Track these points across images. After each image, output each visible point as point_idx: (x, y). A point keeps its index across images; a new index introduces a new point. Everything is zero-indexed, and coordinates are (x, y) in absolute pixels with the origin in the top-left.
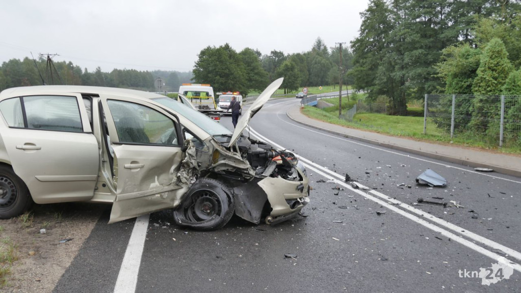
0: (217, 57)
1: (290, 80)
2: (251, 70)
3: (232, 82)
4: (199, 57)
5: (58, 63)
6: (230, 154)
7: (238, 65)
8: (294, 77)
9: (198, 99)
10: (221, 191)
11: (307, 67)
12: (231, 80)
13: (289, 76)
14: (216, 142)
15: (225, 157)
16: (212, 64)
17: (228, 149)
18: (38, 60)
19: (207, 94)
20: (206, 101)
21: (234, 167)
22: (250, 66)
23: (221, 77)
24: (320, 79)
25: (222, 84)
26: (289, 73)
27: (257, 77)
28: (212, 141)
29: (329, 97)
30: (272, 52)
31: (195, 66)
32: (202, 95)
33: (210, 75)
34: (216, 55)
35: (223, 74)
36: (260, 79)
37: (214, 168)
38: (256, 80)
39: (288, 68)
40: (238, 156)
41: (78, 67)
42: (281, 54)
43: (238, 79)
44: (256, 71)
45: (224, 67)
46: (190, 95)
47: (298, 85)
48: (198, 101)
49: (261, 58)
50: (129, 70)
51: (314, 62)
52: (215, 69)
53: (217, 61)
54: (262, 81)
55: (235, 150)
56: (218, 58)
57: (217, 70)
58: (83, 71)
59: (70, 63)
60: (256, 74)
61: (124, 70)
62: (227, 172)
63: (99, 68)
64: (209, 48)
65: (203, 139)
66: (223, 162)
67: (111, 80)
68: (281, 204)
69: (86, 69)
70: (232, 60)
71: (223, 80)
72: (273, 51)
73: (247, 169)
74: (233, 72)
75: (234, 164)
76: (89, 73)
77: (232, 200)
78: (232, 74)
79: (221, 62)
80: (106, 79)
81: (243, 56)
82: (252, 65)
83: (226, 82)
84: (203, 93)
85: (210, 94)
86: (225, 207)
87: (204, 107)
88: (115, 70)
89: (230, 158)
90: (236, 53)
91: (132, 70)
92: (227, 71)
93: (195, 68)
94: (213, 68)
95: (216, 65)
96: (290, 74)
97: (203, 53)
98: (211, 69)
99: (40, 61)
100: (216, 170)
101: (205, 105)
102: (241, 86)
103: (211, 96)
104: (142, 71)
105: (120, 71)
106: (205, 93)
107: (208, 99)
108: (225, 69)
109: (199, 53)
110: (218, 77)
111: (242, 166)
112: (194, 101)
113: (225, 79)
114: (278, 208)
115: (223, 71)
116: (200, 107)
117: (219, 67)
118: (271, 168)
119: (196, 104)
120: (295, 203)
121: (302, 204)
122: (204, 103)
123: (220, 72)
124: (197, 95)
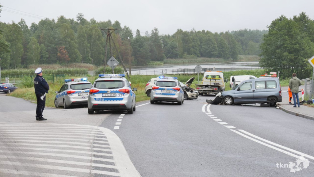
0: (286, 31)
16: (280, 39)
18: (76, 20)
19: (220, 77)
20: (219, 81)
25: (291, 60)
31: (265, 39)
32: (217, 77)
33: (278, 51)
35: (293, 50)
45: (294, 42)
46: (210, 77)
48: (214, 80)
50: (199, 32)
53: (286, 35)
56: (288, 32)
57: (285, 45)
58: (135, 36)
59: (117, 24)
61: (191, 32)
63: (156, 30)
67: (173, 47)
69: (138, 31)
71: (292, 56)
78: (303, 49)
79: (291, 36)
80: (164, 46)
83: (296, 59)
85: (221, 77)
87: (217, 84)
88: (179, 32)
94: (282, 44)
95: (285, 40)
97: (274, 24)
98: (279, 43)
99: (79, 22)
101: (218, 83)
103: (221, 78)
105: (185, 34)
106: (218, 76)
107: (220, 79)
108: (295, 44)
110: (286, 54)
112: (212, 80)
113: (295, 55)
114: (189, 97)
115: (293, 46)
116: (215, 84)
117: (288, 42)
118: (189, 91)
119: (212, 82)
120: (192, 96)
121: (194, 97)
122: (217, 81)
123: (289, 47)
124: (214, 77)
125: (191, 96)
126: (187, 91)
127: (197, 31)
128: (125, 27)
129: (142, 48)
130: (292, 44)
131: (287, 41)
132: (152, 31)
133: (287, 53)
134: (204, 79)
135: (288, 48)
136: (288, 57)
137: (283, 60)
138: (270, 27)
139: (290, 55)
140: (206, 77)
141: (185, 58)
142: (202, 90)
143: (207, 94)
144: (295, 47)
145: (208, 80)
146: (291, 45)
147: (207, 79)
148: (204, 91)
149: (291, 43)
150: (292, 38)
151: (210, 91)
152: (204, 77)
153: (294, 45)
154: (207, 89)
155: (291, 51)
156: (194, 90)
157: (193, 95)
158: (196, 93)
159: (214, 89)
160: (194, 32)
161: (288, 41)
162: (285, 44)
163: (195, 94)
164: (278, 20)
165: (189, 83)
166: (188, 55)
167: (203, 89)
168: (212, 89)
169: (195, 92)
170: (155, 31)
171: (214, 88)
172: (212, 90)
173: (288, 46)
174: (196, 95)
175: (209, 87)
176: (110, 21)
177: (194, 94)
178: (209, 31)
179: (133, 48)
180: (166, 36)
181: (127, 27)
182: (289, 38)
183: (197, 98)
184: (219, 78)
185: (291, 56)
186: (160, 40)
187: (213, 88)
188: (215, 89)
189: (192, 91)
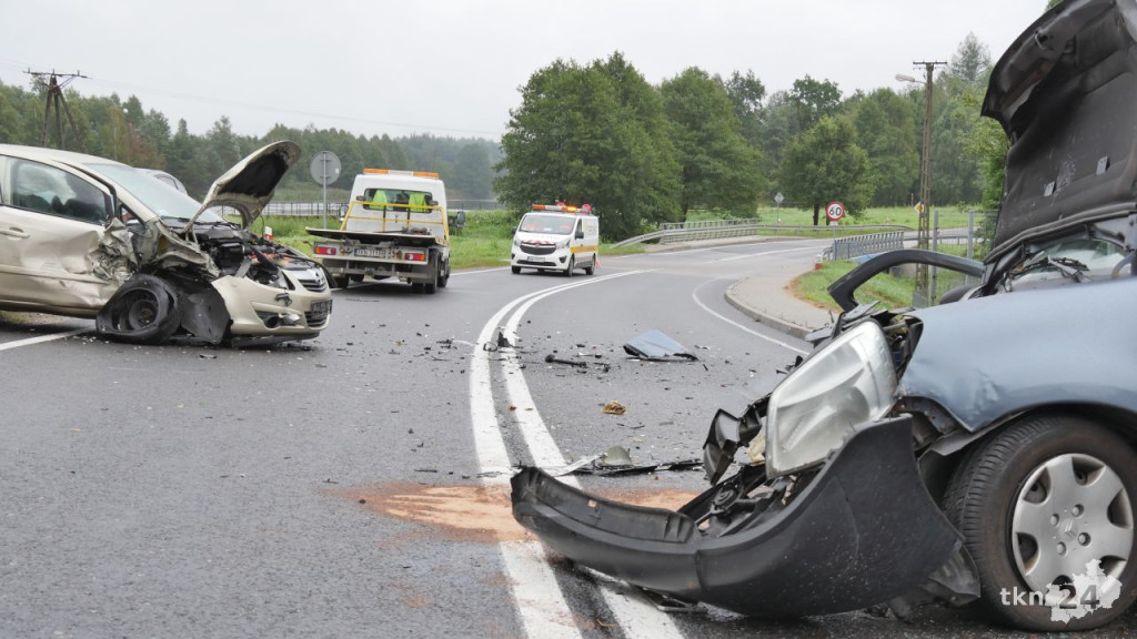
0: (577, 97)
1: (832, 180)
2: (701, 142)
3: (624, 179)
4: (525, 96)
5: (93, 99)
6: (182, 243)
7: (648, 127)
8: (847, 169)
9: (403, 209)
10: (162, 291)
11: (914, 137)
12: (621, 172)
13: (828, 167)
14: (165, 227)
15: (176, 247)
16: (559, 120)
17: (182, 236)
19: (428, 198)
20: (424, 217)
21: (186, 261)
22: (698, 129)
23: (587, 161)
24: (959, 181)
25: (590, 183)
26: (828, 157)
27: (719, 166)
28: (158, 224)
29: (955, 241)
30: (799, 84)
31: (512, 124)
33: (553, 154)
34: (573, 92)
35: (595, 153)
36: (730, 173)
37: (161, 261)
38: (715, 177)
39: (828, 140)
40: (195, 247)
41: (158, 116)
42: (829, 90)
43: (642, 170)
44: (717, 146)
45: (599, 131)
46: (381, 198)
47: (862, 198)
48: (403, 215)
49: (764, 102)
50: (324, 132)
51: (941, 120)
52: (570, 136)
53: (575, 109)
54: (734, 179)
55: (191, 239)
56: (583, 102)
57: (574, 139)
58: (174, 130)
60: (718, 155)
61: (307, 131)
62: (178, 268)
63: (225, 121)
64: (557, 69)
65: (145, 220)
66: (171, 253)
68: (246, 316)
69: (183, 124)
70: (628, 109)
71: (593, 172)
72: (802, 78)
73: (204, 265)
74: (626, 148)
75: (186, 257)
76: (192, 137)
77: (175, 305)
78: (624, 153)
79: (592, 114)
81: (677, 96)
82: (706, 126)
83: (602, 178)
84: (417, 195)
85: (434, 199)
86: (162, 313)
87: (415, 231)
89: (182, 249)
90: (647, 86)
91: (333, 130)
92: (607, 144)
93: (511, 130)
94: (564, 133)
95: (572, 123)
96: (834, 158)
97: (538, 83)
98: (556, 133)
100: (164, 266)
101: (420, 226)
102: (654, 194)
103: (436, 203)
104: (369, 137)
106: (422, 197)
107: (430, 211)
108: (602, 138)
109: (525, 84)
110: (578, 163)
111: (197, 261)
112: (391, 215)
113: (601, 169)
114: (242, 322)
115: (595, 142)
116: (404, 231)
117: (581, 128)
118: (245, 268)
119: (395, 224)
120: (273, 320)
121: (284, 322)
122: (419, 221)
123: (584, 146)
124: (401, 199)
125: (261, 313)
126: (219, 264)
127: (320, 129)
128: (152, 111)
129: (189, 161)
130: (594, 137)
131: (579, 128)
132: (216, 123)
133: (580, 162)
134: (355, 208)
135: (580, 149)
136: (583, 175)
137: (565, 182)
138: (526, 89)
139: (588, 167)
140: (364, 199)
141: (291, 188)
142: (342, 263)
143: (367, 279)
144: (602, 145)
145: (370, 213)
146: (591, 138)
147: (366, 207)
148: (354, 264)
149: (591, 132)
150: (593, 119)
151: (388, 266)
152: (353, 198)
153: (597, 139)
154: (369, 255)
155: (590, 156)
156: (286, 262)
157: (278, 308)
158: (311, 285)
159: (407, 257)
160: (313, 131)
161: (582, 126)
162: (573, 135)
163: (300, 292)
164: (548, 72)
165: (242, 198)
166: (298, 183)
167: (351, 257)
168: (399, 255)
169: (295, 277)
170: (222, 124)
171: (412, 252)
172: (395, 260)
173: (583, 142)
174: (304, 300)
175: (382, 244)
176: (115, 98)
177: (286, 300)
178: (346, 131)
179: (167, 159)
180: (249, 138)
181: (158, 111)
182: (586, 118)
183: (313, 335)
184: (426, 207)
185: (591, 170)
186: (234, 144)
187: (404, 251)
188: (417, 257)
189: (264, 272)
